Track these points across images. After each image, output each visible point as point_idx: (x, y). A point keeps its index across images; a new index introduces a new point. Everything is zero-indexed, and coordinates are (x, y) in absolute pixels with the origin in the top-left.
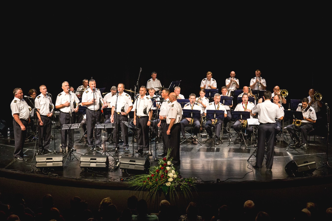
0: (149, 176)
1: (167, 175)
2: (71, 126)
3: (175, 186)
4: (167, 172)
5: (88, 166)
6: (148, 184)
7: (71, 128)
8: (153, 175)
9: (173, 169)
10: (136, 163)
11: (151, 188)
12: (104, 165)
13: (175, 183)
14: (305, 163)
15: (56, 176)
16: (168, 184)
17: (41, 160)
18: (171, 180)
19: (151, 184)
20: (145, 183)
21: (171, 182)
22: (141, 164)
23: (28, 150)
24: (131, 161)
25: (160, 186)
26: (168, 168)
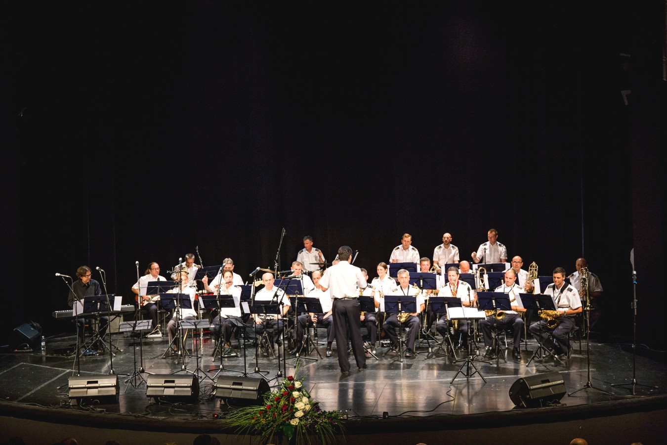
0: (262, 408)
1: (292, 407)
2: (135, 326)
3: (305, 426)
4: (294, 401)
5: (160, 394)
6: (258, 422)
7: (137, 329)
8: (269, 407)
9: (305, 395)
10: (244, 388)
11: (263, 429)
12: (188, 392)
13: (307, 419)
14: (543, 382)
15: (101, 412)
16: (294, 422)
17: (78, 384)
18: (299, 414)
19: (263, 421)
20: (253, 421)
21: (300, 419)
22: (252, 388)
23: (68, 371)
24: (234, 384)
25: (278, 425)
26: (296, 394)
